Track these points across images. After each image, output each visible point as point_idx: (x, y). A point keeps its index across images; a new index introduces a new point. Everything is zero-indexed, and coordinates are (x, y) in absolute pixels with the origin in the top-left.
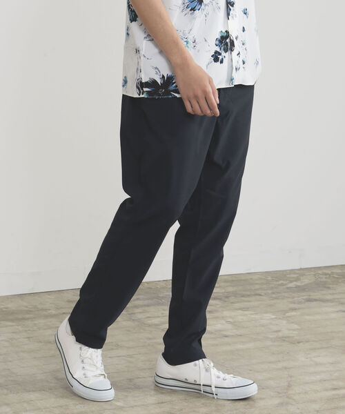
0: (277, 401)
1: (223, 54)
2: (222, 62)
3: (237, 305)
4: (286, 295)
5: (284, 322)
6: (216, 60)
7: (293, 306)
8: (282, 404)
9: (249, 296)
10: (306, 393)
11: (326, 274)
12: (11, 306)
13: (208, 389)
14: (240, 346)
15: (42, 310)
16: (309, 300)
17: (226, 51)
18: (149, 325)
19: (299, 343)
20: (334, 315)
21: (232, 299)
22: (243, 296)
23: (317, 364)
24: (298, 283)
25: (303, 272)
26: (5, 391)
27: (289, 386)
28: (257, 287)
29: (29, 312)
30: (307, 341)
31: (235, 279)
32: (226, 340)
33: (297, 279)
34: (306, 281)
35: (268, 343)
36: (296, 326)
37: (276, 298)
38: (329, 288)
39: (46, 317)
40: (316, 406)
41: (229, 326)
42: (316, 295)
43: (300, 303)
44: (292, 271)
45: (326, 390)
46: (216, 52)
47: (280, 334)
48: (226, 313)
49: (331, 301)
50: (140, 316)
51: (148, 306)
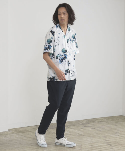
0: (79, 149)
1: (67, 73)
2: (67, 75)
3: (70, 128)
4: (80, 125)
5: (80, 131)
6: (65, 74)
7: (82, 128)
8: (80, 149)
9: (72, 126)
10: (85, 147)
11: (88, 121)
12: (21, 130)
13: (64, 145)
14: (71, 137)
15: (28, 130)
16: (85, 126)
17: (68, 73)
18: (51, 133)
19: (83, 136)
20: (90, 129)
21: (69, 127)
22: (71, 126)
23: (88, 140)
24: (83, 123)
25: (83, 120)
26: (20, 148)
27: (82, 145)
28: (74, 124)
29: (25, 131)
30: (85, 135)
31: (69, 122)
32: (68, 135)
33: (82, 122)
34: (84, 122)
35: (77, 136)
36: (82, 132)
37: (78, 126)
38: (89, 124)
39: (29, 132)
40: (88, 149)
41: (68, 133)
42: (86, 125)
43: (83, 127)
44: (81, 120)
45: (90, 146)
46: (65, 73)
47: (79, 134)
48: (67, 130)
49: (90, 126)
50: (49, 131)
51: (51, 129)
